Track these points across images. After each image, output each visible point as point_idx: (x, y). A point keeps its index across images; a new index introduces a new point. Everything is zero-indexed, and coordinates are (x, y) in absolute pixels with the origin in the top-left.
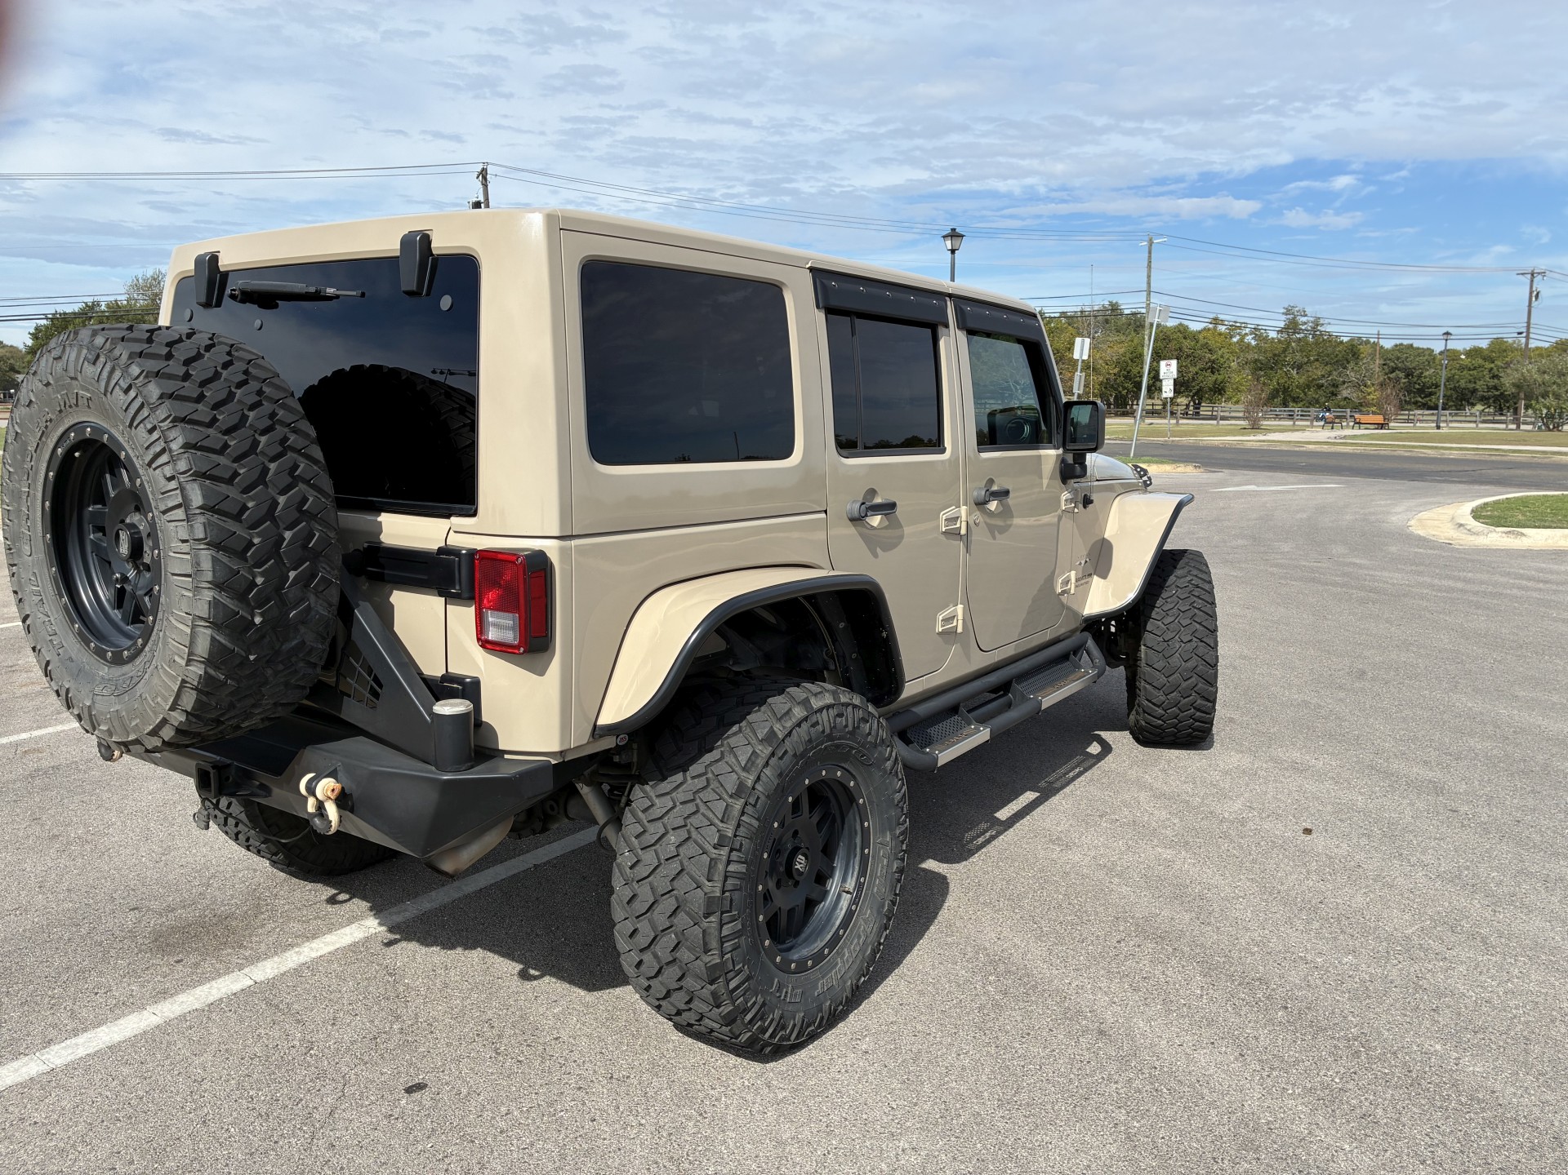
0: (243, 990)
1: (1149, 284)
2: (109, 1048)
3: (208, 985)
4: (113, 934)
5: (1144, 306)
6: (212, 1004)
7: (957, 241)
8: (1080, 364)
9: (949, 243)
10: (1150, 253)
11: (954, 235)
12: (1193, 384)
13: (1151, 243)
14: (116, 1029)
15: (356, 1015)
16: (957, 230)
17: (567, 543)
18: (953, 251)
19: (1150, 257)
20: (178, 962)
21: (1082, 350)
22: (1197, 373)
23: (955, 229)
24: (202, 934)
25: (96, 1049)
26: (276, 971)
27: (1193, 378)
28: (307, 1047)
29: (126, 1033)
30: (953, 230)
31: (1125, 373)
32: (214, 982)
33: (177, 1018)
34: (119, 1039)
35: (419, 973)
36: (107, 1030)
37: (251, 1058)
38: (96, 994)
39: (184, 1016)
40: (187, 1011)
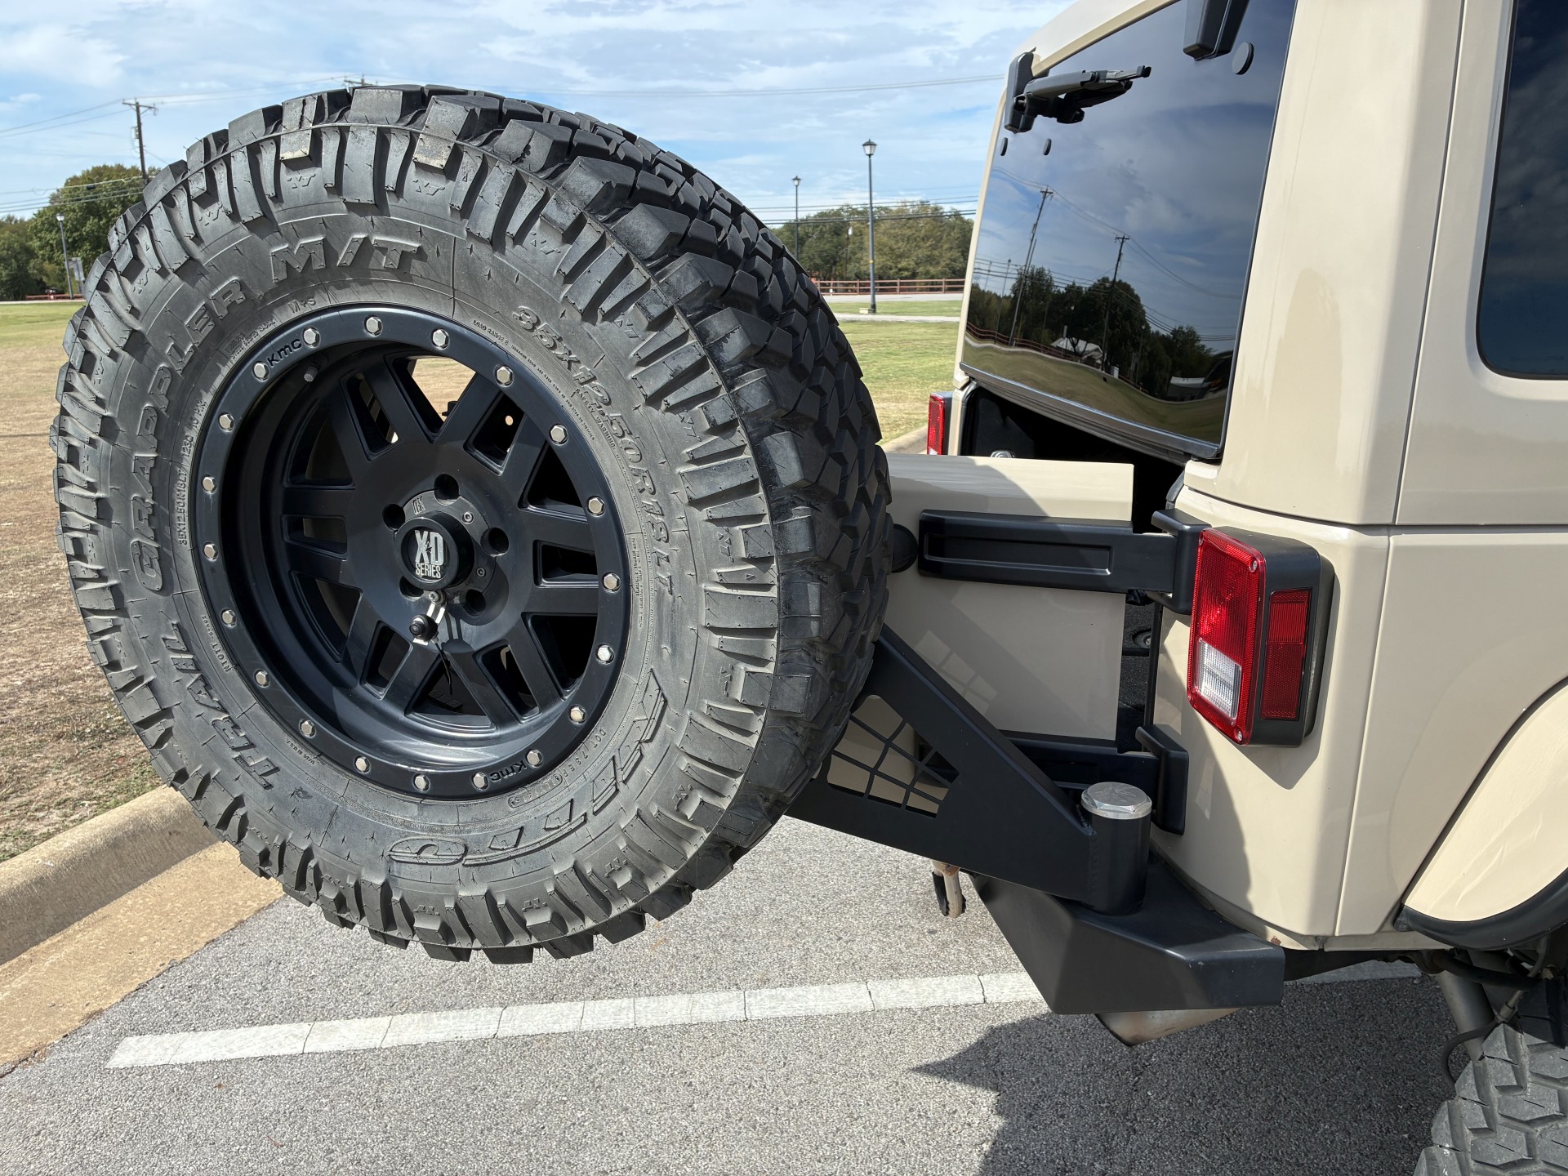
0: (967, 1005)
2: (807, 1018)
3: (937, 980)
4: (898, 868)
6: (928, 1009)
14: (826, 994)
15: (1062, 1116)
17: (1379, 540)
20: (932, 932)
24: (974, 905)
25: (794, 1014)
26: (1014, 995)
28: (982, 1135)
29: (831, 1007)
32: (945, 978)
33: (886, 1011)
34: (821, 1012)
35: (1172, 1088)
36: (819, 993)
37: (919, 1115)
38: (840, 938)
39: (893, 1011)
40: (898, 1007)
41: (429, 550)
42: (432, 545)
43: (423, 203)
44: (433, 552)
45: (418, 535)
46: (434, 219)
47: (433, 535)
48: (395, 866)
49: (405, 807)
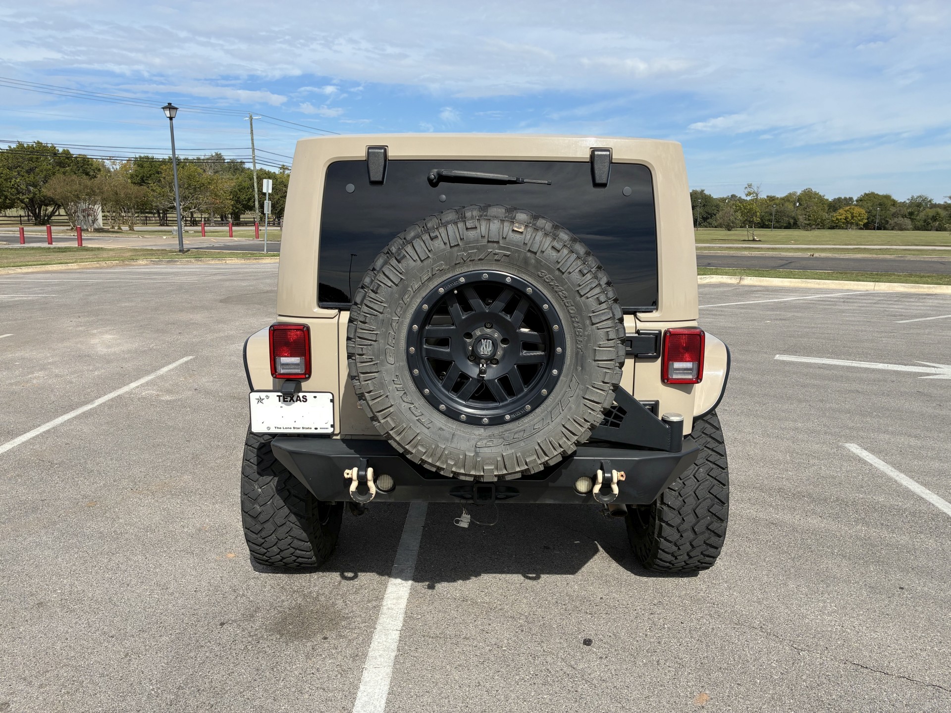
1: (253, 144)
5: (252, 158)
7: (173, 112)
8: (267, 195)
9: (168, 113)
10: (251, 124)
11: (170, 107)
12: (278, 206)
13: (251, 119)
16: (172, 105)
18: (171, 118)
19: (252, 127)
21: (268, 187)
22: (279, 199)
23: (171, 104)
27: (277, 202)
30: (170, 104)
31: (236, 198)
41: (486, 345)
42: (488, 344)
43: (514, 241)
44: (487, 346)
45: (482, 340)
46: (517, 246)
47: (488, 340)
48: (478, 449)
49: (479, 430)
